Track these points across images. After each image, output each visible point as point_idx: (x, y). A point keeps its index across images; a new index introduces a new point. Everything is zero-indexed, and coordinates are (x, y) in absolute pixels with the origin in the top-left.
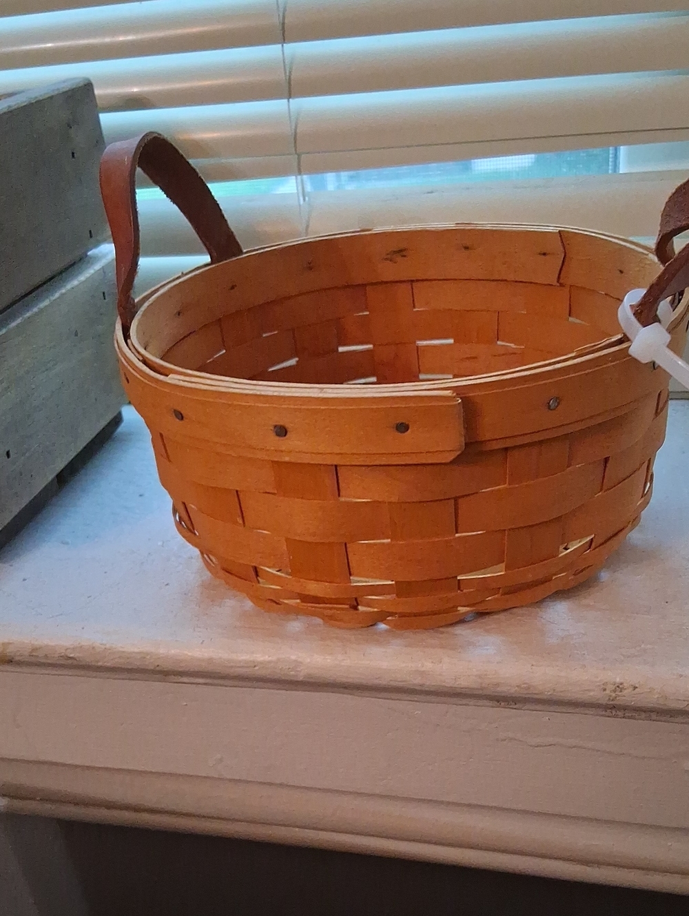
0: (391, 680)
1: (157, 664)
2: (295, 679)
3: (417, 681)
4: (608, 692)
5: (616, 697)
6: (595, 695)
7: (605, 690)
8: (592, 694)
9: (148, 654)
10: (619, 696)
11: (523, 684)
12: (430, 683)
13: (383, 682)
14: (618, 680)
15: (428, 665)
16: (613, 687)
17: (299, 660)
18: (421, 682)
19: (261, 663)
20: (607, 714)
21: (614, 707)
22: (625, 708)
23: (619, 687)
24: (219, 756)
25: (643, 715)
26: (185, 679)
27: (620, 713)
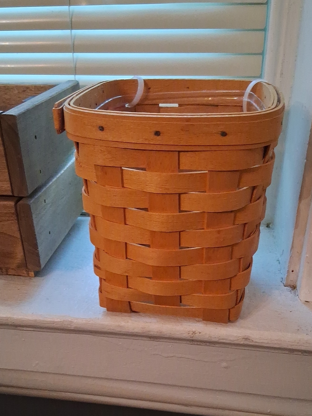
0: (109, 329)
1: (13, 322)
2: (70, 328)
3: (118, 330)
4: (190, 334)
5: (193, 337)
6: (185, 336)
7: (189, 334)
8: (184, 335)
9: (9, 318)
10: (194, 336)
11: (159, 331)
12: (124, 330)
13: (105, 330)
14: (194, 330)
15: (123, 324)
16: (192, 333)
17: (72, 321)
18: (120, 330)
19: (56, 322)
20: (191, 343)
21: (193, 341)
22: (197, 341)
23: (194, 333)
24: (37, 362)
25: (204, 344)
26: (25, 329)
27: (196, 343)
